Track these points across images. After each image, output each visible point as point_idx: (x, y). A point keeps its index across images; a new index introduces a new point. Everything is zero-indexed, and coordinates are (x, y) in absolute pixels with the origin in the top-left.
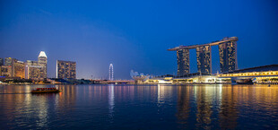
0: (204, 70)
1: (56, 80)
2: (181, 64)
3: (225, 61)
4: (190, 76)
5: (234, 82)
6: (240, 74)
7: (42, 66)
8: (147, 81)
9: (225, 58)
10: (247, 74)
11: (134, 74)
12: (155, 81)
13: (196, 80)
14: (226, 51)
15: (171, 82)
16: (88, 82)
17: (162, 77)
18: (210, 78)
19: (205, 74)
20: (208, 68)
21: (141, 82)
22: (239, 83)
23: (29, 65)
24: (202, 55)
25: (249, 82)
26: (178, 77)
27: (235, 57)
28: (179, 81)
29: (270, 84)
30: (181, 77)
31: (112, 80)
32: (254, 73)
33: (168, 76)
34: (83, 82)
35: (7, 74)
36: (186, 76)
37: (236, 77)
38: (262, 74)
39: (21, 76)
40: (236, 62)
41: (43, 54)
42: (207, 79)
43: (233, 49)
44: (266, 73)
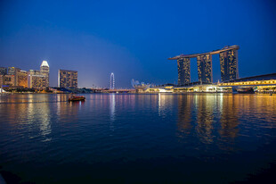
0: (204, 79)
1: (58, 89)
2: (182, 73)
3: (225, 70)
4: (191, 85)
5: (235, 91)
6: (241, 83)
7: (44, 75)
8: (148, 90)
9: (226, 67)
10: (248, 83)
11: (135, 83)
12: (156, 90)
13: (196, 89)
14: (227, 59)
15: (172, 91)
16: (89, 91)
17: (163, 86)
18: (211, 87)
19: (206, 83)
20: (209, 77)
21: (142, 91)
22: (240, 92)
23: (31, 74)
24: (203, 64)
25: (251, 91)
26: (178, 86)
27: (236, 66)
28: (180, 90)
29: (271, 93)
30: (182, 86)
31: (113, 89)
32: (255, 82)
33: (169, 85)
34: (85, 91)
35: (11, 83)
36: (186, 85)
37: (237, 86)
38: (263, 83)
39: (24, 85)
40: (237, 71)
41: (45, 63)
42: (208, 88)
43: (234, 58)
44: (267, 82)
